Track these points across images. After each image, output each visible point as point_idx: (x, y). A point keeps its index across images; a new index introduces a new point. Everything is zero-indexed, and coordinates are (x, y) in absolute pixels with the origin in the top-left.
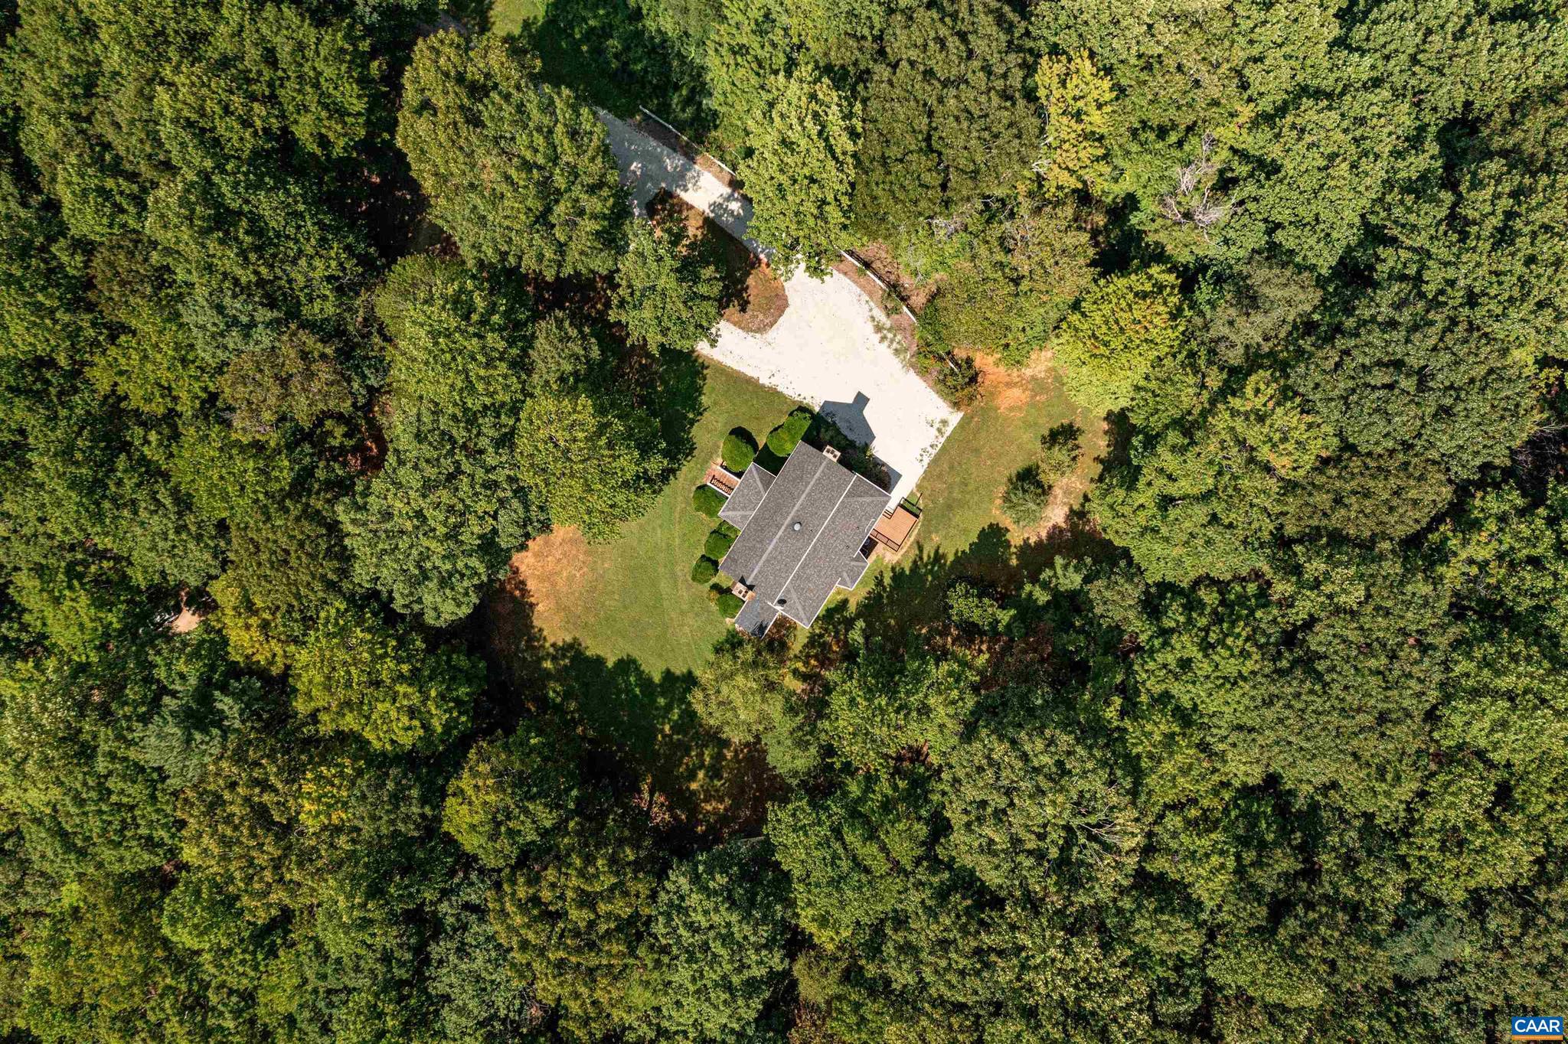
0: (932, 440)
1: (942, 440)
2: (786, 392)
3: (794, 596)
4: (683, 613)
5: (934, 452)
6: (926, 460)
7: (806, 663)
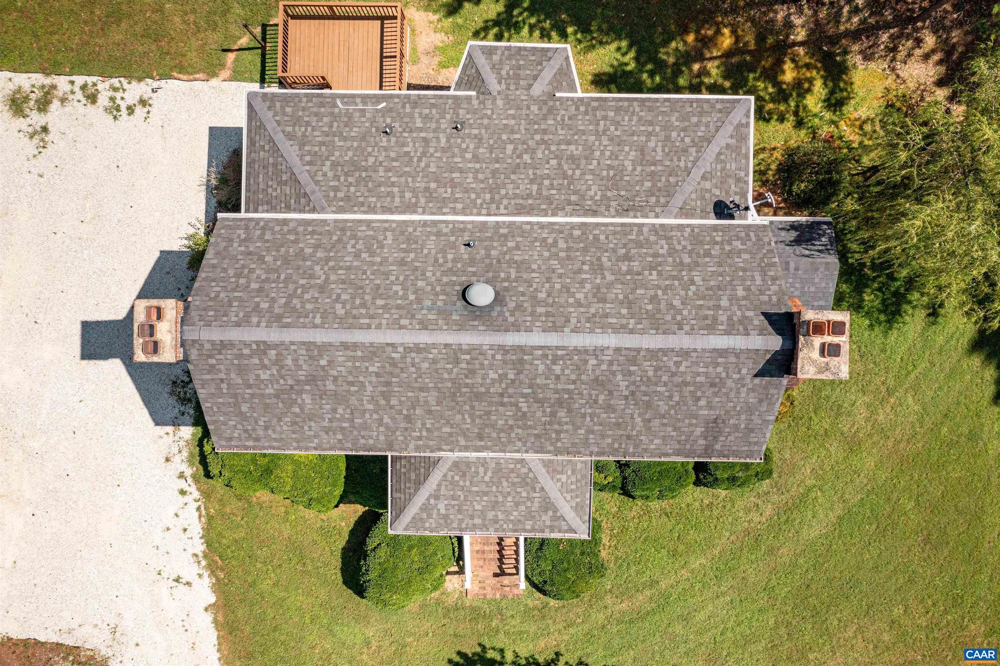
0: (78, 107)
1: (62, 83)
2: (197, 529)
3: (688, 190)
4: (853, 445)
5: (103, 86)
6: (134, 90)
7: (801, 88)
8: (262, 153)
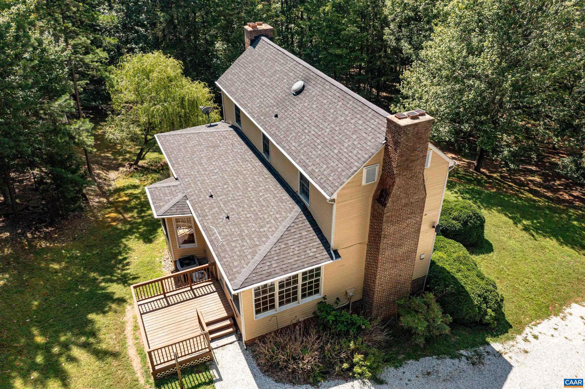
8: (274, 266)
